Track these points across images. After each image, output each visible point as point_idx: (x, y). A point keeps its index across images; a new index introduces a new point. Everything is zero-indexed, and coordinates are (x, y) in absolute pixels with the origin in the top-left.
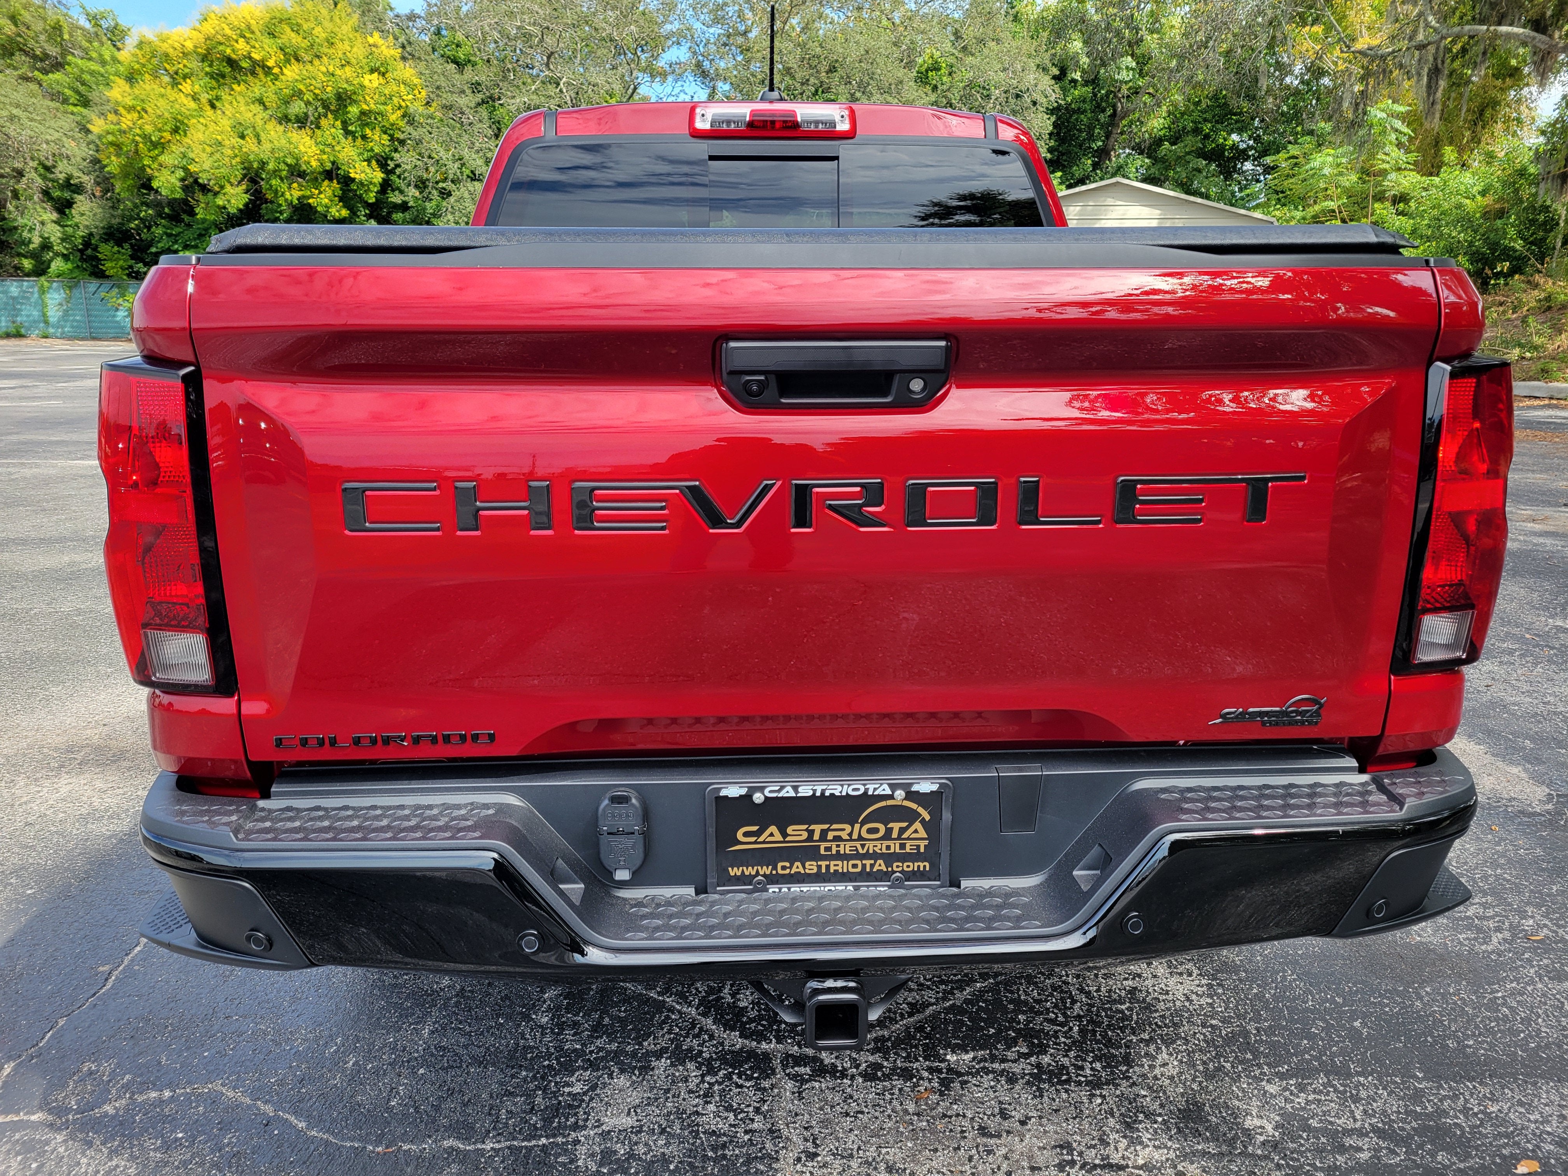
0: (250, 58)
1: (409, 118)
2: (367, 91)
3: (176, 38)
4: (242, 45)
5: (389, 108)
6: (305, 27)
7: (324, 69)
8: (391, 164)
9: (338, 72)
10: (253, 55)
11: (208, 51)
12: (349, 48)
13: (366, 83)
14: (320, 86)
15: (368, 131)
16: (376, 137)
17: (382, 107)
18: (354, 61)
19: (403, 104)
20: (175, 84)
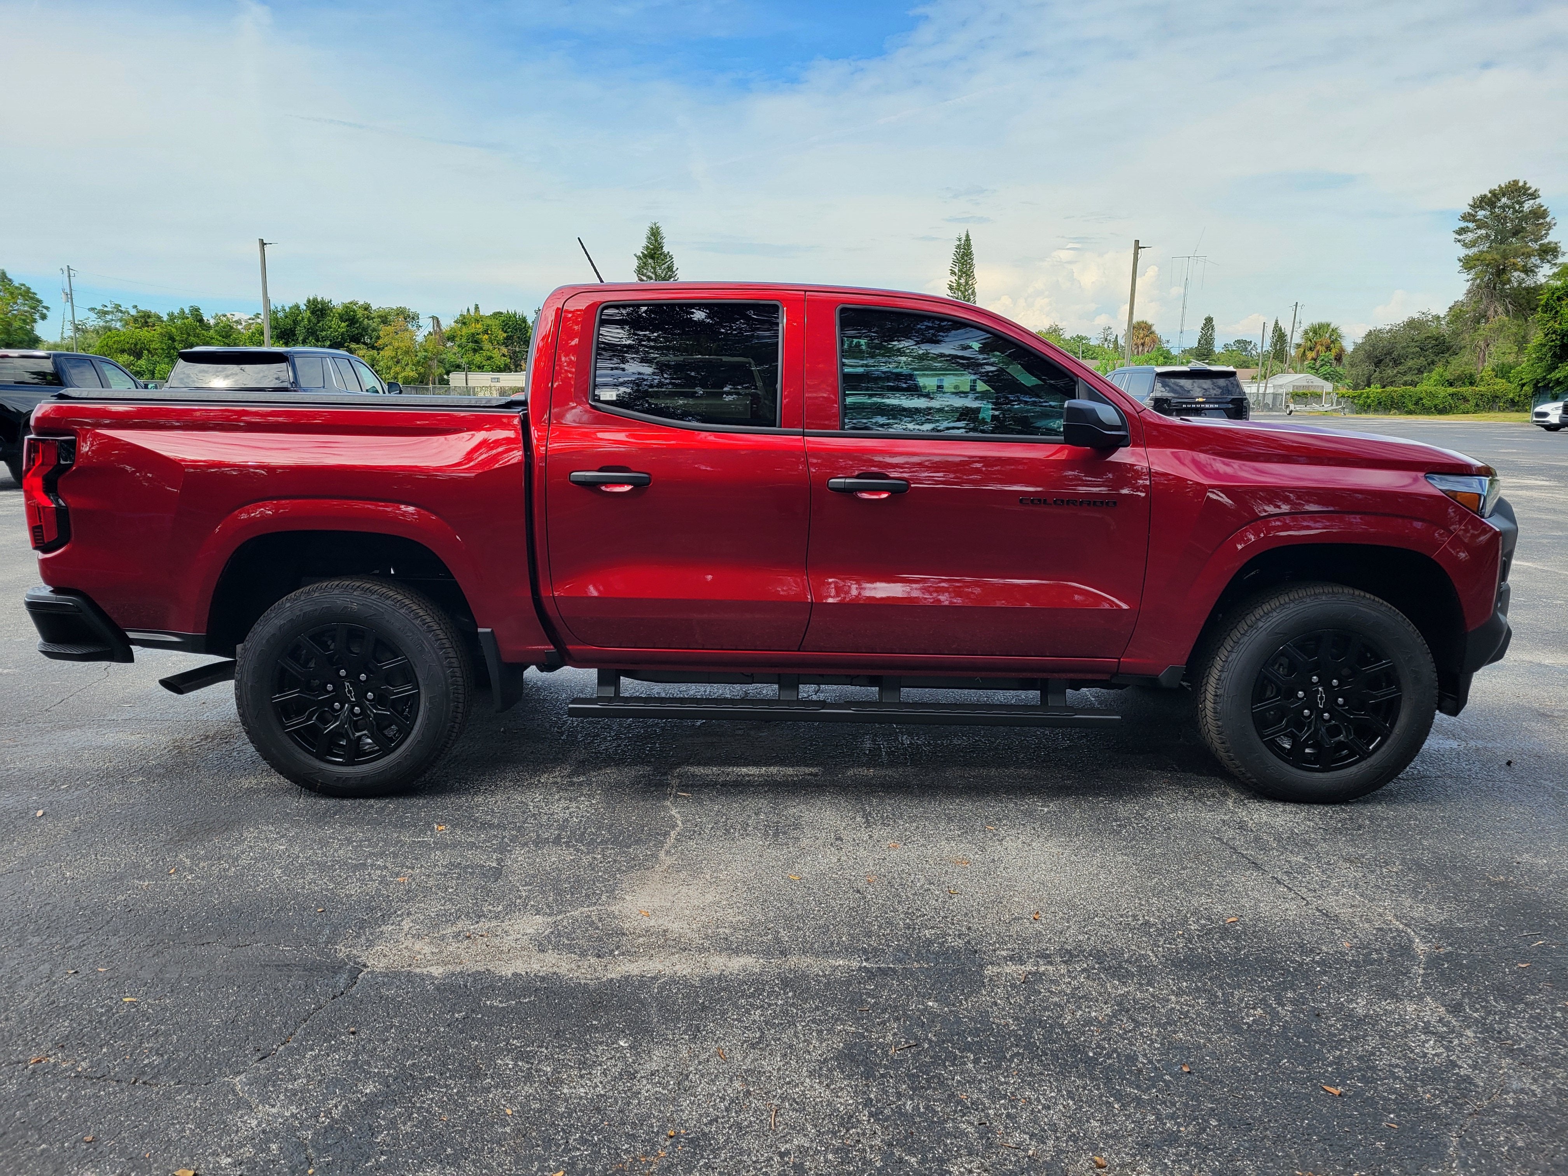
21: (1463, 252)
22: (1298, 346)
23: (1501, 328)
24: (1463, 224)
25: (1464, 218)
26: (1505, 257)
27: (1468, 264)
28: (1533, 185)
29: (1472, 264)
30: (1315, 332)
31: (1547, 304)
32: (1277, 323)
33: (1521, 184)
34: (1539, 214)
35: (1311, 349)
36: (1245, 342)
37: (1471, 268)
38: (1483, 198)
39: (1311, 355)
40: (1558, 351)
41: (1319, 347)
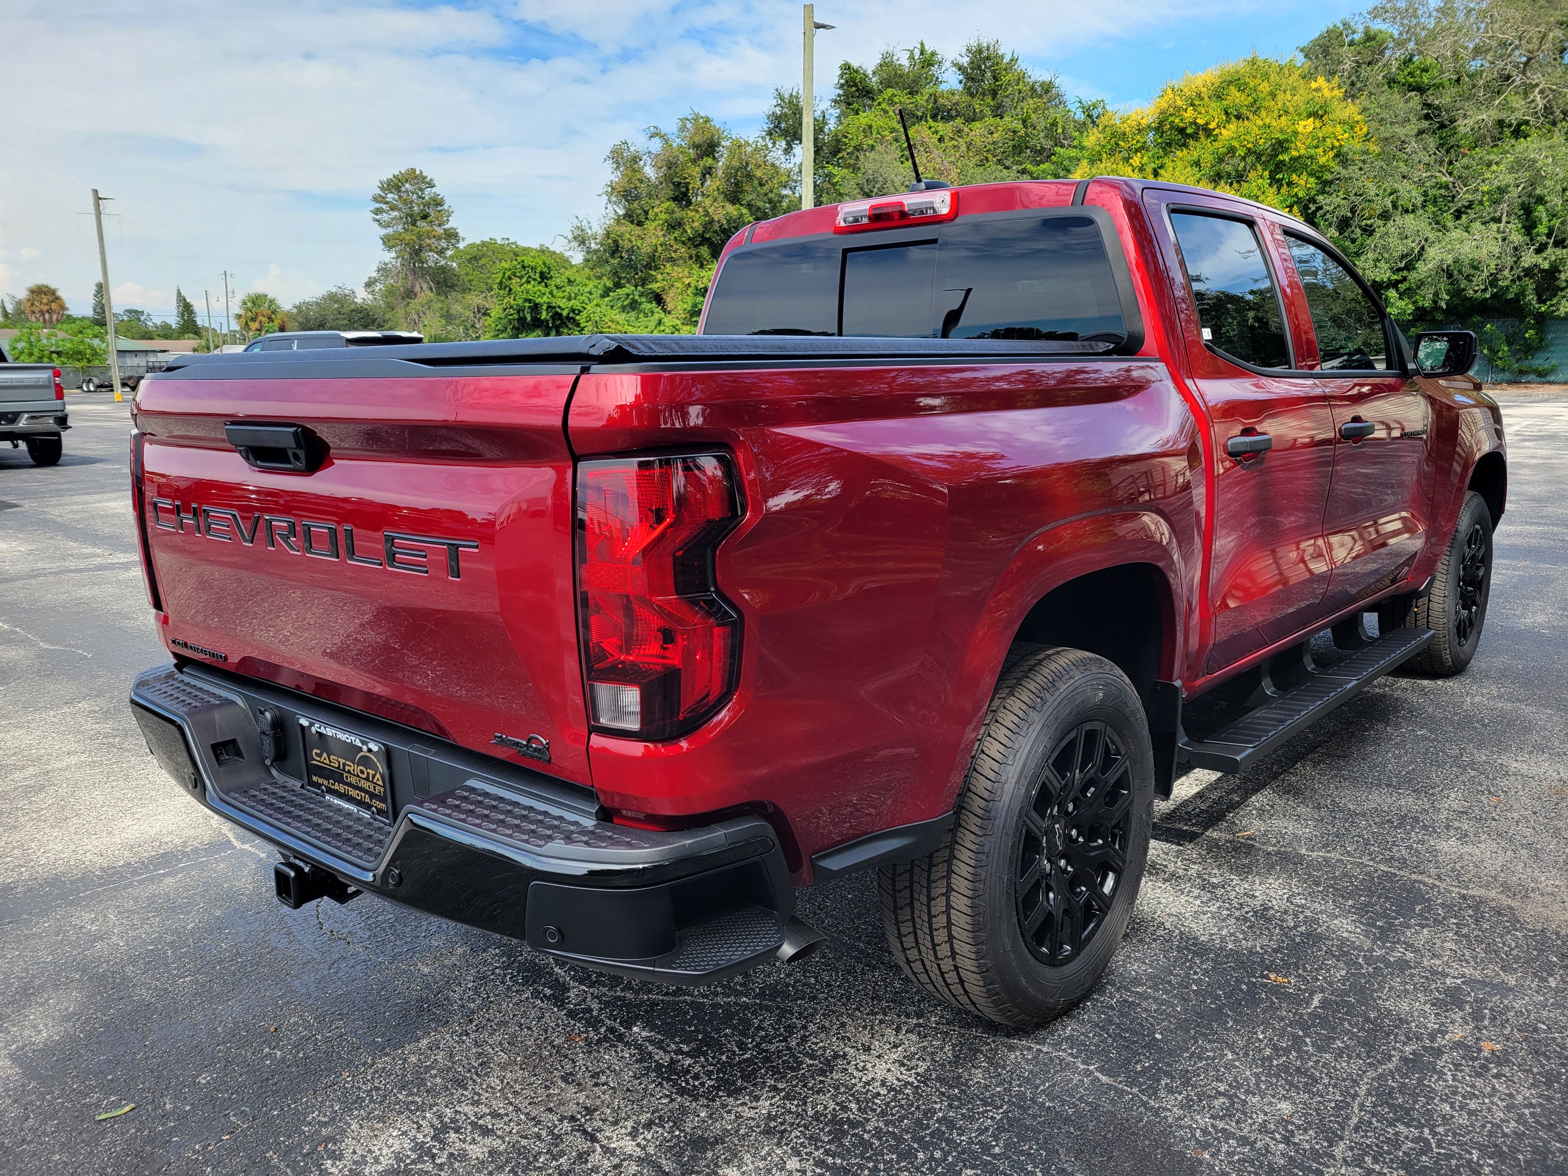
0: (1195, 123)
1: (1341, 157)
2: (1300, 136)
3: (1134, 117)
4: (1189, 114)
5: (1320, 150)
6: (1252, 85)
7: (1260, 123)
8: (1313, 207)
9: (1274, 124)
10: (1198, 121)
11: (1161, 123)
12: (1289, 98)
13: (1300, 129)
14: (1252, 140)
15: (1294, 177)
16: (1302, 182)
17: (1312, 151)
18: (1291, 109)
19: (1337, 144)
20: (1127, 160)
21: (383, 232)
22: (239, 317)
23: (429, 305)
24: (378, 205)
25: (376, 199)
26: (420, 238)
27: (388, 242)
28: (429, 174)
29: (392, 243)
30: (254, 303)
31: (501, 283)
32: (179, 293)
33: (418, 172)
34: (438, 202)
35: (253, 319)
36: (136, 312)
37: (391, 247)
38: (389, 182)
39: (254, 325)
40: (517, 324)
41: (261, 318)
